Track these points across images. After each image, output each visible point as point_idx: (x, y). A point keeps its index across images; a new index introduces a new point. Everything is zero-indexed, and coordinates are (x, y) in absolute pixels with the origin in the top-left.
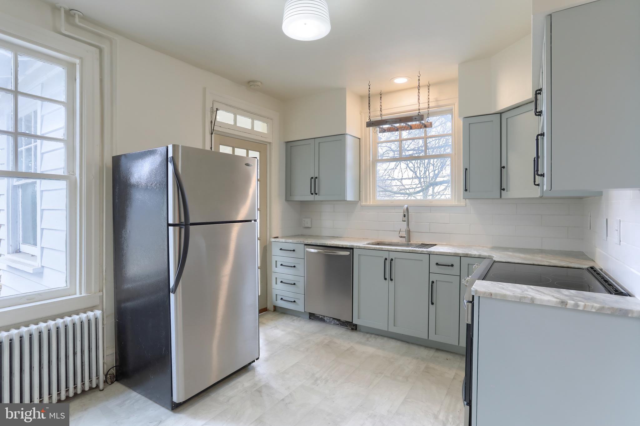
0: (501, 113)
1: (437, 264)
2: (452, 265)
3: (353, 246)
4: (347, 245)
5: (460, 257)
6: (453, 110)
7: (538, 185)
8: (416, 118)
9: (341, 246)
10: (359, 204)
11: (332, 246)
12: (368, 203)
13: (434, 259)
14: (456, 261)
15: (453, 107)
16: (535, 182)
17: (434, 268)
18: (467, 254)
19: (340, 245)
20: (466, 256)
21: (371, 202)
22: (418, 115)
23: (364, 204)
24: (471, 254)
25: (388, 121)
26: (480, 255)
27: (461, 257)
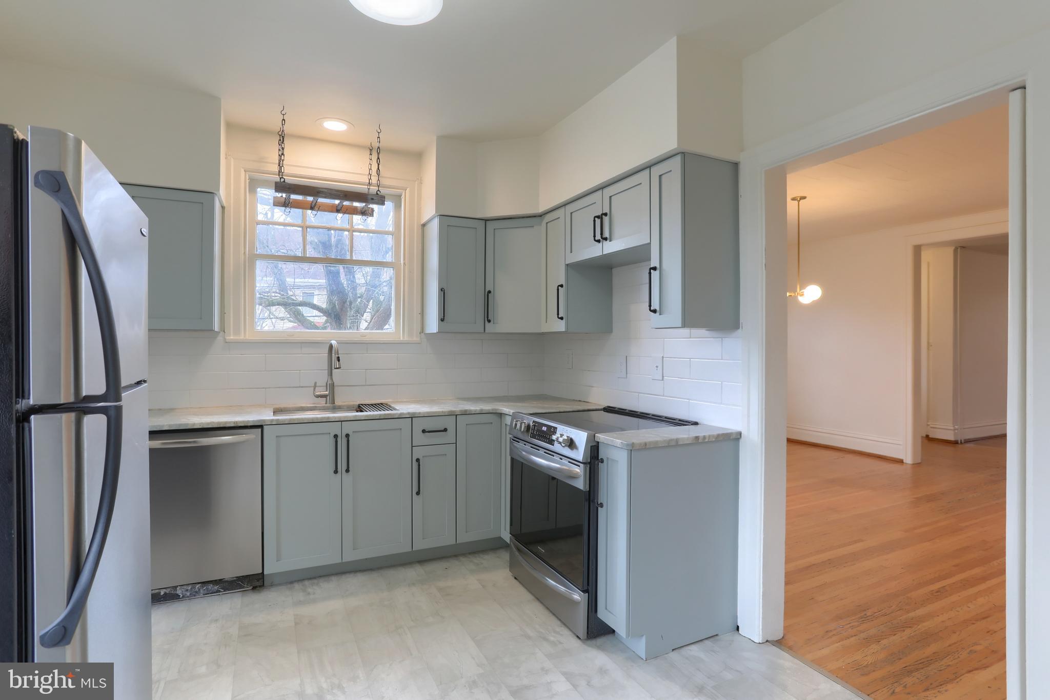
0: (486, 220)
1: (424, 431)
2: (445, 430)
3: (264, 421)
4: (248, 421)
5: (456, 415)
6: (403, 196)
7: (562, 318)
8: (372, 199)
9: (232, 425)
10: (220, 338)
11: (206, 426)
12: (242, 337)
13: (419, 425)
14: (449, 423)
15: (403, 193)
16: (558, 314)
17: (419, 438)
18: (466, 411)
19: (230, 422)
20: (465, 413)
21: (249, 336)
22: (377, 194)
23: (232, 337)
24: (470, 410)
25: (323, 192)
26: (482, 410)
27: (458, 416)
